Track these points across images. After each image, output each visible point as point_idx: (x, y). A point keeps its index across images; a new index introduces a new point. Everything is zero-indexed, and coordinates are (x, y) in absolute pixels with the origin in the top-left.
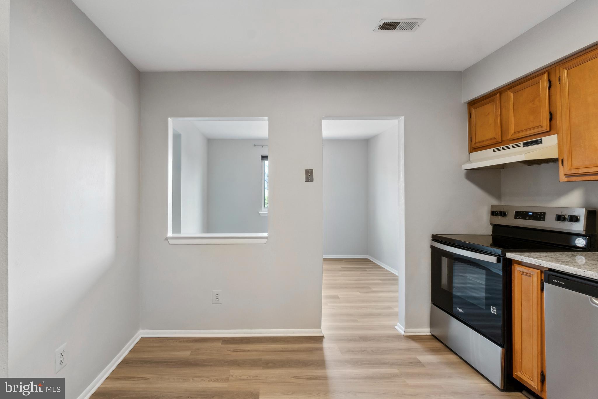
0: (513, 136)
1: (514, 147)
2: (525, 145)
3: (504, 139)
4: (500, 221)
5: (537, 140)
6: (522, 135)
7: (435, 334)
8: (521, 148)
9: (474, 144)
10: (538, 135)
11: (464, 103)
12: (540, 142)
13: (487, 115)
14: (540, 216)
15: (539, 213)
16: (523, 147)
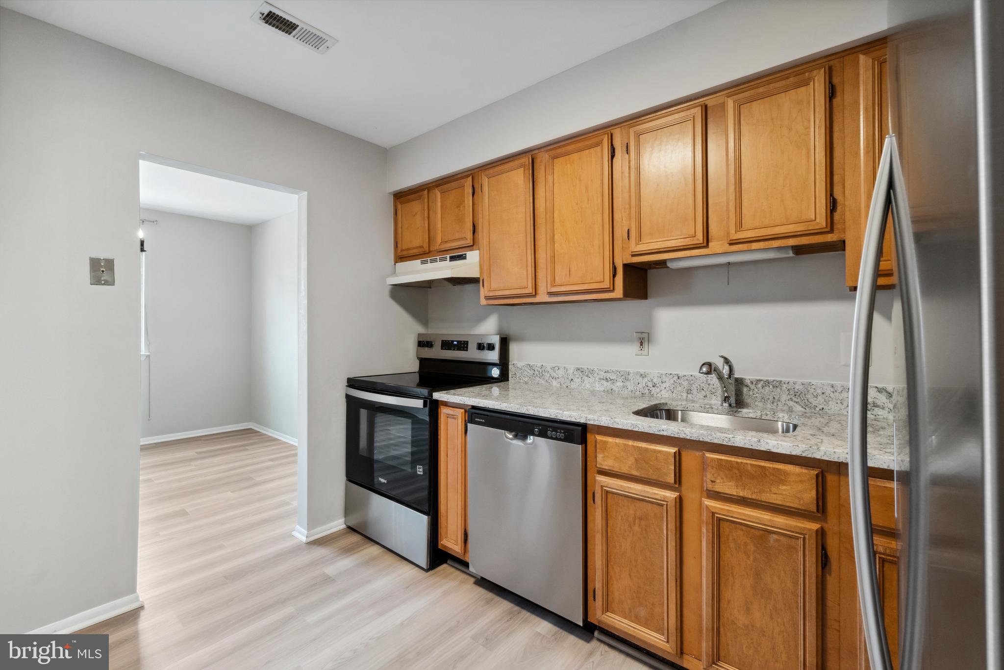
0: (440, 247)
1: (441, 260)
2: (453, 258)
3: (431, 249)
4: (428, 353)
5: (462, 255)
6: (449, 246)
7: (351, 524)
8: (447, 263)
9: (399, 251)
10: (463, 249)
11: (390, 193)
12: (464, 257)
13: (414, 216)
14: (464, 345)
15: (463, 342)
16: (450, 261)
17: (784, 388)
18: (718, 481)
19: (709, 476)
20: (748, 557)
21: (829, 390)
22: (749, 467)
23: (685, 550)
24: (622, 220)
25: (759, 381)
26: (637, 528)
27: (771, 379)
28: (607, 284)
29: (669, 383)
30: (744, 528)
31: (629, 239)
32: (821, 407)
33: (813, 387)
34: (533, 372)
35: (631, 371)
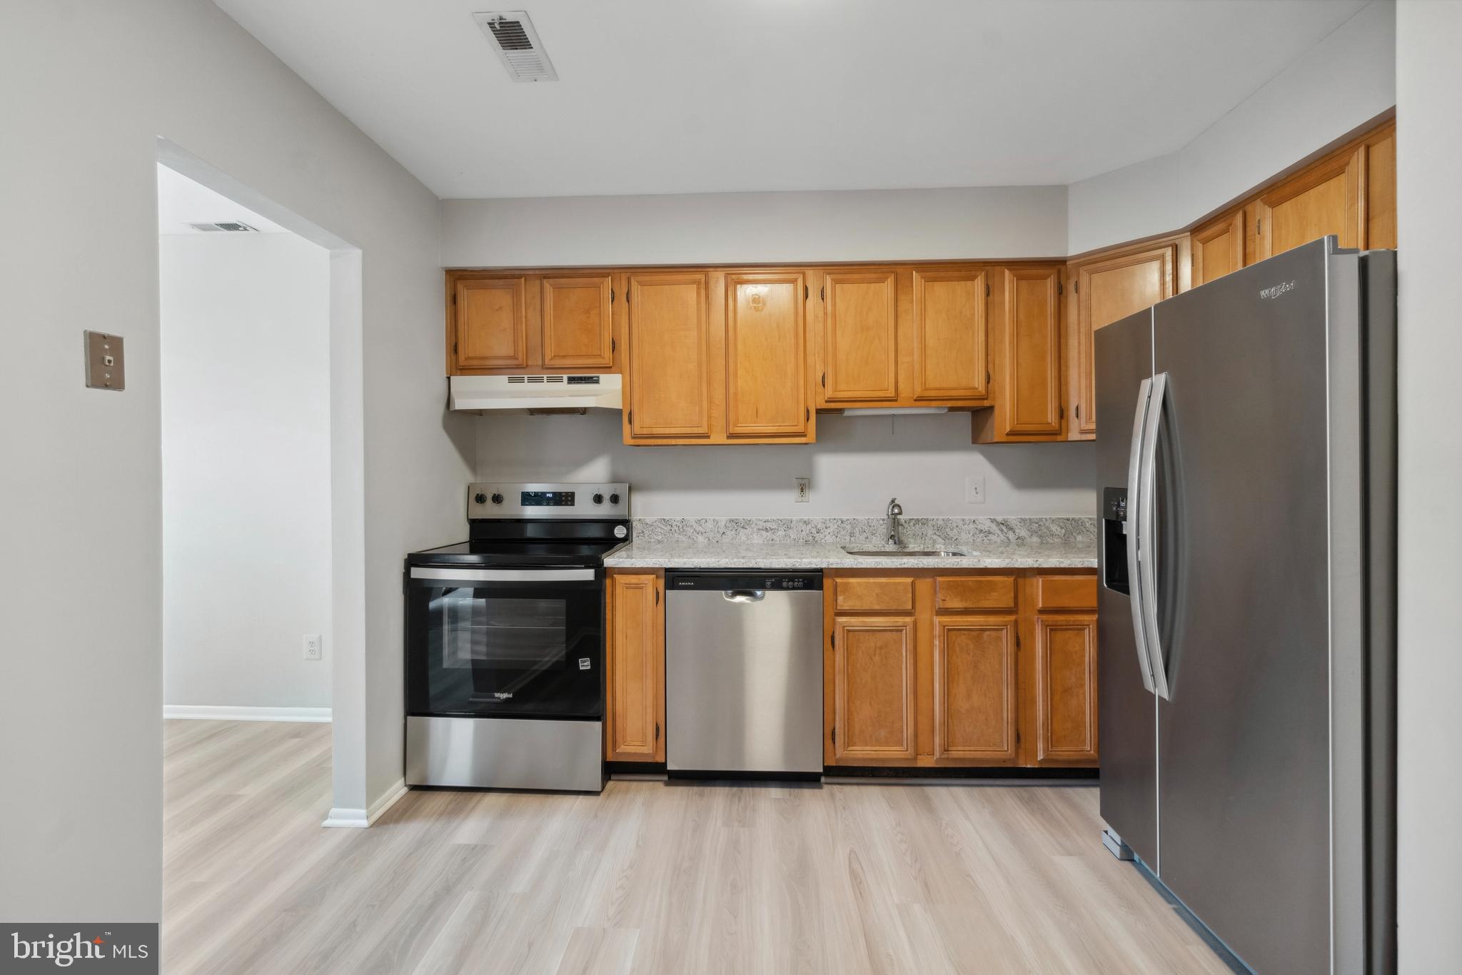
0: (552, 362)
1: (550, 380)
2: (572, 380)
3: (530, 363)
4: (490, 511)
5: (592, 378)
6: (568, 362)
7: (412, 782)
8: (564, 386)
9: (463, 358)
10: (592, 370)
12: (597, 382)
13: (497, 310)
14: (564, 499)
15: (564, 494)
16: (569, 383)
17: (930, 525)
18: (947, 599)
19: (940, 596)
20: (969, 654)
21: (960, 524)
22: (970, 583)
23: (919, 665)
24: (815, 364)
25: (911, 520)
26: (877, 658)
27: (920, 518)
28: (800, 429)
29: (833, 528)
30: (966, 632)
31: (824, 386)
32: (955, 537)
33: (950, 522)
34: (669, 527)
35: (794, 518)
